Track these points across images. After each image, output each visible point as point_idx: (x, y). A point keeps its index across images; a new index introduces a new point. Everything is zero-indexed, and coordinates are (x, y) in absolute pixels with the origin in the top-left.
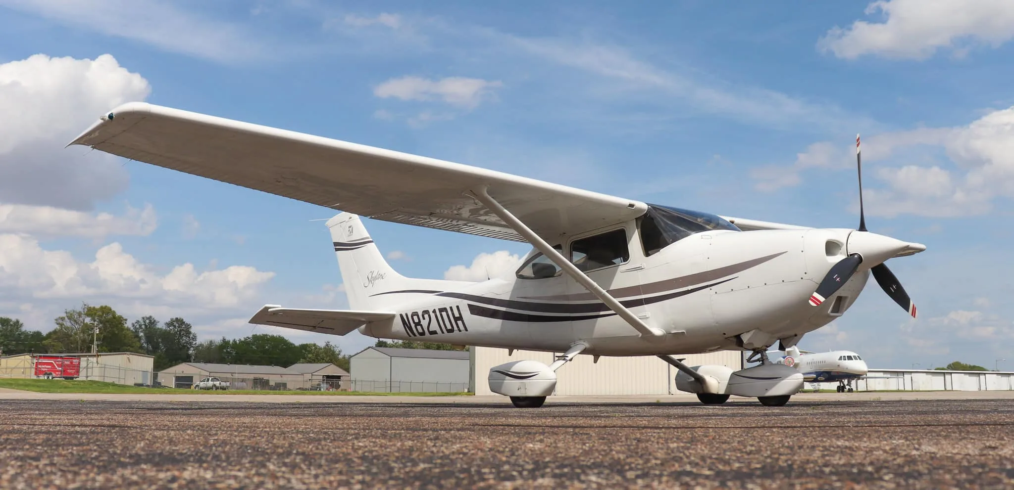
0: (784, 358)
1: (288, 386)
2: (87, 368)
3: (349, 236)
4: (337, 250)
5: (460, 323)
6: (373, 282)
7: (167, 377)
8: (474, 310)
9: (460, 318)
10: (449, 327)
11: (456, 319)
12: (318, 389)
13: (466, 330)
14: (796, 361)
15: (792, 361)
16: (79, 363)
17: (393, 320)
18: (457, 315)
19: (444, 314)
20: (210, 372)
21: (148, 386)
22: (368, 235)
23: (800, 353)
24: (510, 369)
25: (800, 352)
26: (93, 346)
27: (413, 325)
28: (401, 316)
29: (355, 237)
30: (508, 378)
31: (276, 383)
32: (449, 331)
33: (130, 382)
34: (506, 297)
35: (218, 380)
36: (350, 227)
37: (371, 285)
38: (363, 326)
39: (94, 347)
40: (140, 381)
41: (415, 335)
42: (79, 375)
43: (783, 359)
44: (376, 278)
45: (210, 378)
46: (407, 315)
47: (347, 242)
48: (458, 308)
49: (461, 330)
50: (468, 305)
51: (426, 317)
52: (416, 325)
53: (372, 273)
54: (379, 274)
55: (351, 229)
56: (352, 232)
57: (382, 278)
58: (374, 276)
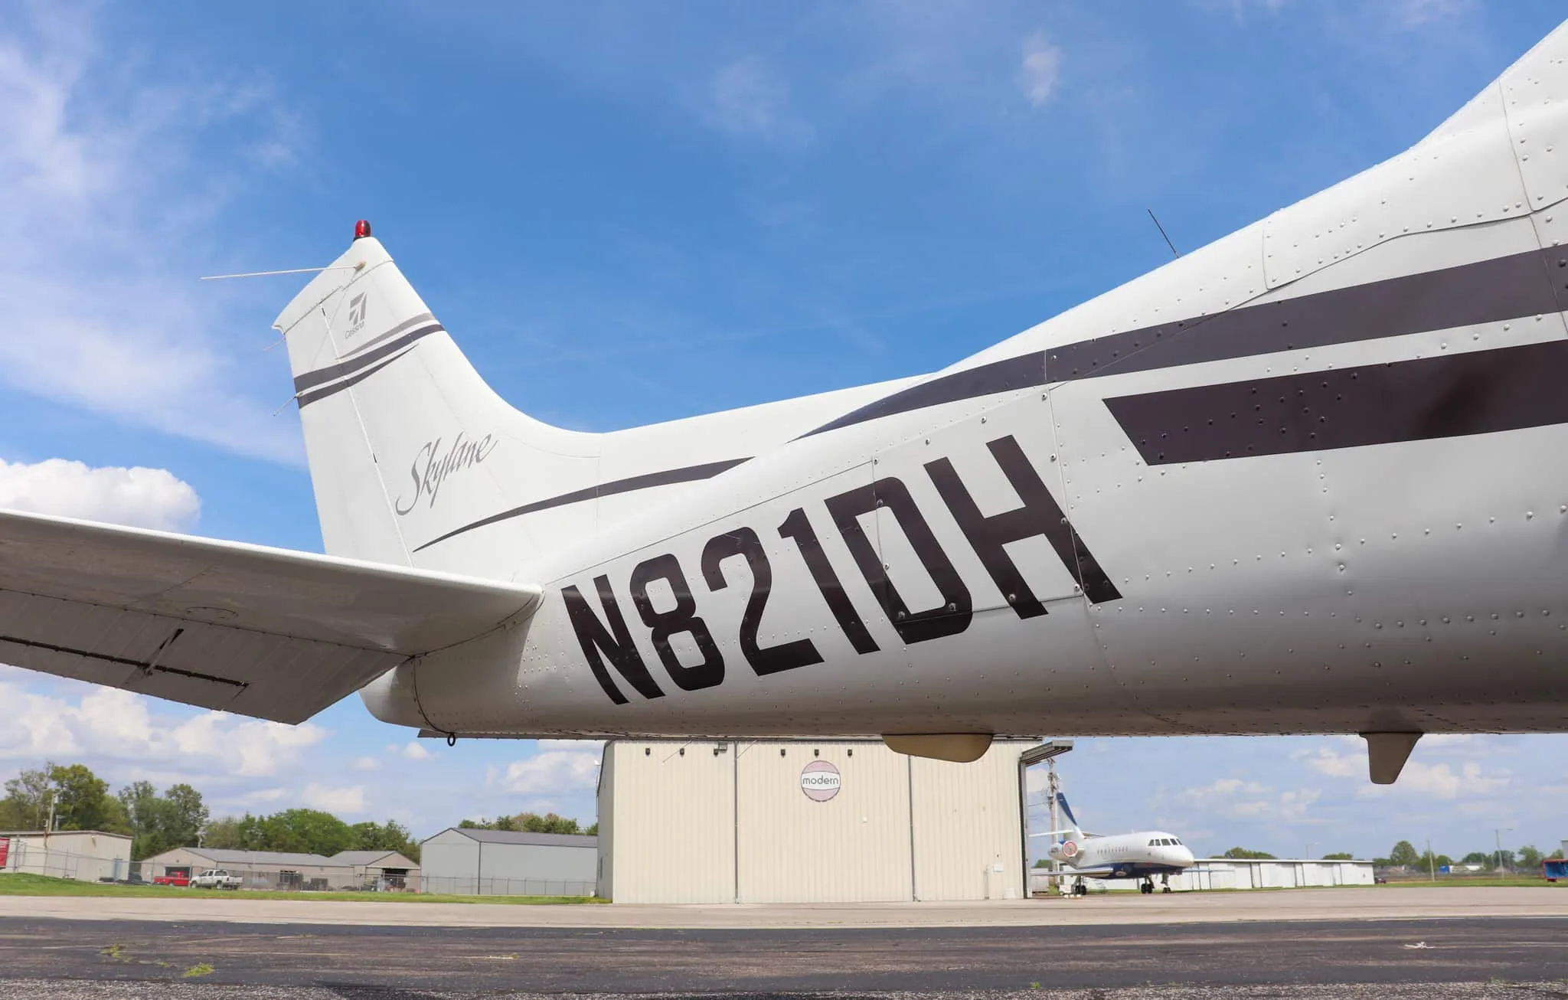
0: (1062, 843)
1: (331, 884)
2: (16, 853)
3: (352, 333)
4: (304, 401)
5: (1032, 555)
6: (433, 485)
7: (154, 867)
8: (1171, 429)
9: (1039, 514)
10: (924, 595)
11: (992, 537)
12: (373, 889)
13: (1096, 586)
14: (1080, 848)
15: (1074, 848)
16: (8, 846)
18: (998, 499)
19: (879, 524)
20: (218, 862)
21: (120, 881)
22: (421, 308)
23: (1084, 837)
25: (1085, 835)
26: (47, 822)
27: (641, 635)
29: (376, 328)
31: (312, 879)
32: (916, 627)
33: (93, 877)
35: (225, 874)
36: (354, 303)
37: (425, 497)
38: (385, 680)
39: (49, 823)
40: (109, 875)
42: (5, 864)
43: (1061, 845)
44: (449, 466)
45: (214, 871)
46: (604, 586)
47: (341, 362)
48: (1006, 451)
49: (1039, 596)
50: (1108, 402)
51: (736, 568)
52: (662, 626)
53: (432, 447)
54: (464, 447)
55: (358, 307)
56: (363, 317)
57: (478, 460)
58: (439, 457)
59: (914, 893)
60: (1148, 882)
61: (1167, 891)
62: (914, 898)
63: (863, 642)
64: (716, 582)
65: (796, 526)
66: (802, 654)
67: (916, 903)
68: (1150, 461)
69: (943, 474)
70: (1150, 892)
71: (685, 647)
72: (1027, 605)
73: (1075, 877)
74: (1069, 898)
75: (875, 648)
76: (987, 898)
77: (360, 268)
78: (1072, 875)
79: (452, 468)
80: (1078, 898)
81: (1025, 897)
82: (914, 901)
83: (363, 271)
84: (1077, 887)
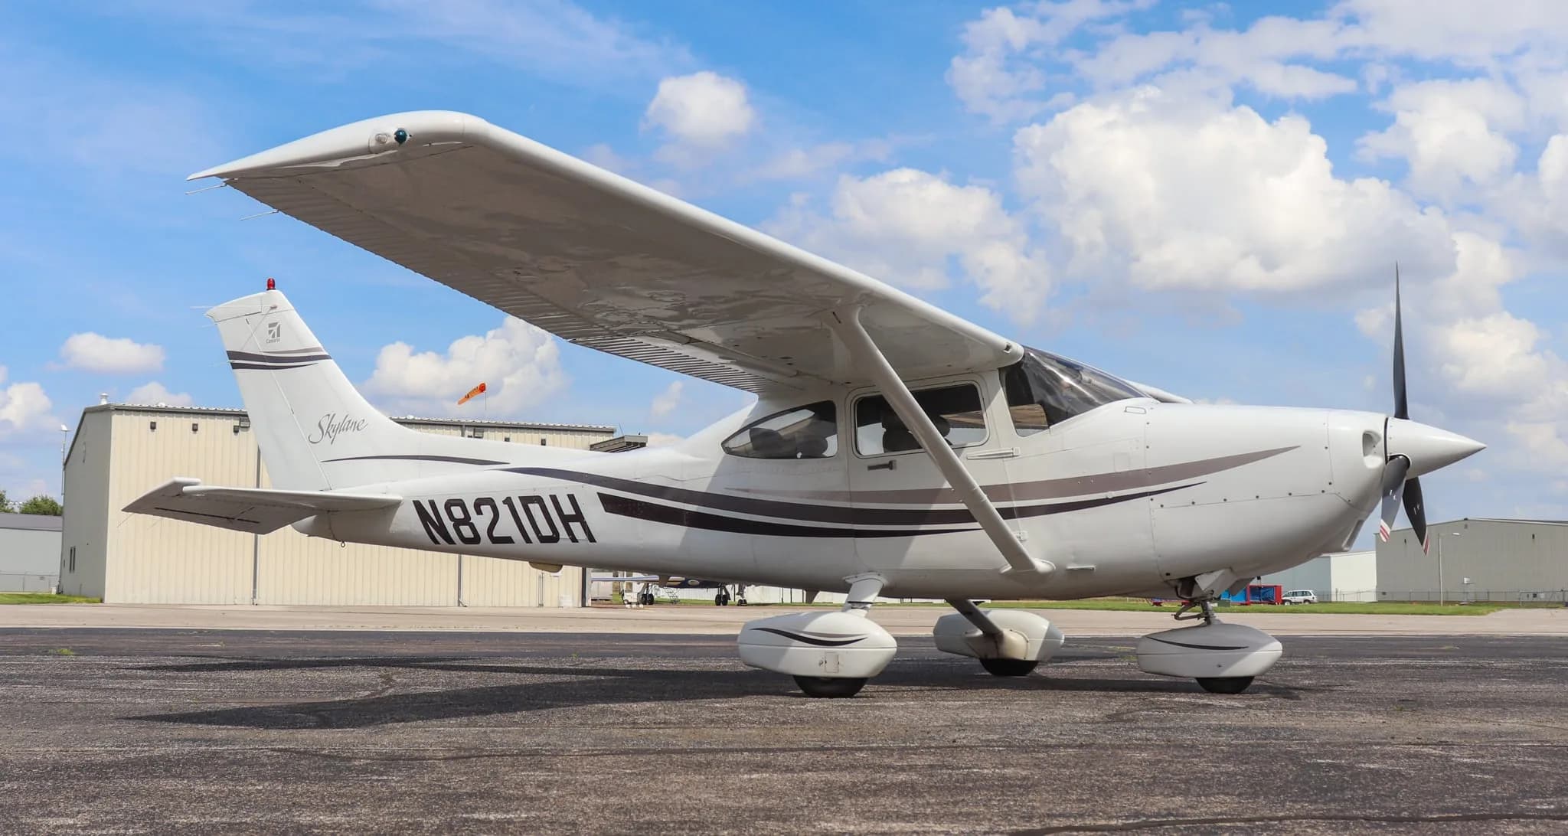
3: (271, 341)
4: (235, 366)
5: (576, 527)
6: (332, 434)
8: (612, 505)
9: (579, 517)
10: (546, 531)
11: (566, 520)
13: (592, 539)
17: (395, 512)
18: (568, 510)
19: (535, 508)
22: (319, 345)
24: (804, 627)
27: (449, 525)
28: (418, 505)
29: (284, 345)
30: (797, 642)
32: (544, 539)
34: (702, 487)
36: (271, 325)
37: (328, 439)
38: (310, 519)
41: (450, 540)
44: (341, 428)
46: (432, 504)
47: (263, 354)
48: (572, 498)
49: (577, 538)
50: (598, 493)
51: (486, 509)
52: (457, 523)
53: (331, 417)
54: (350, 421)
55: (275, 329)
56: (279, 335)
57: (358, 429)
58: (335, 422)
59: (459, 596)
60: (724, 593)
61: (743, 603)
62: (459, 602)
63: (528, 540)
64: (479, 512)
65: (508, 501)
66: (508, 540)
67: (461, 609)
68: (606, 511)
69: (554, 498)
70: (725, 604)
71: (466, 531)
72: (574, 540)
73: (642, 585)
74: (631, 608)
75: (531, 542)
76: (541, 605)
77: (275, 307)
78: (639, 582)
79: (343, 430)
80: (640, 609)
81: (584, 605)
82: (459, 606)
83: (274, 311)
84: (644, 595)
